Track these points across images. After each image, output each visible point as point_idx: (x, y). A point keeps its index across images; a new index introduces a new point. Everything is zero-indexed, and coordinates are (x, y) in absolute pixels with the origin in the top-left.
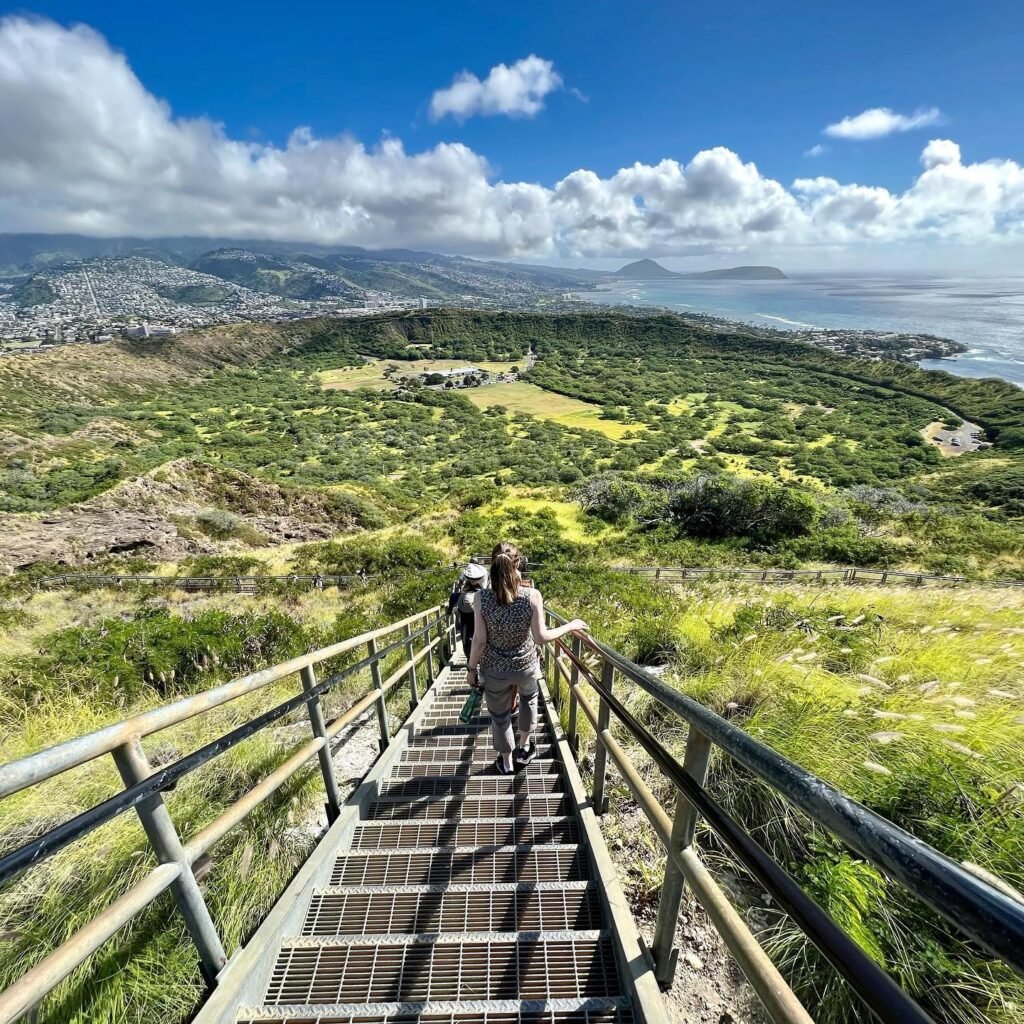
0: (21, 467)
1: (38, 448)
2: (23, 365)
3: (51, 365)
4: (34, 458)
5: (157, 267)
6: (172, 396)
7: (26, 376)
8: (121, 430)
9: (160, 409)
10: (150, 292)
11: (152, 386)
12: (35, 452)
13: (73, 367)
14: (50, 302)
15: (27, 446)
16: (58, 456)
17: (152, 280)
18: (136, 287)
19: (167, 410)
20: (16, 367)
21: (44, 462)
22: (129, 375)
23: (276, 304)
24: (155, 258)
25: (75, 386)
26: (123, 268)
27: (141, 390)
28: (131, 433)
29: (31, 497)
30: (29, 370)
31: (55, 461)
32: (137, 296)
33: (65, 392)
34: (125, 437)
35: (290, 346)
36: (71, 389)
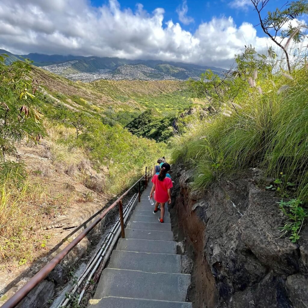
0: (111, 108)
1: (117, 104)
2: (114, 83)
3: (120, 84)
4: (115, 107)
5: (145, 67)
6: (148, 98)
7: (114, 86)
8: (137, 104)
9: (145, 101)
10: (142, 74)
11: (144, 94)
12: (115, 105)
13: (125, 86)
14: (120, 74)
15: (114, 103)
16: (121, 108)
17: (143, 70)
18: (139, 72)
19: (147, 102)
20: (112, 83)
21: (117, 109)
22: (138, 90)
23: (173, 79)
24: (144, 64)
25: (125, 91)
26: (137, 67)
27: (141, 95)
28: (139, 106)
29: (113, 119)
30: (115, 85)
31: (120, 109)
32: (138, 74)
33: (122, 92)
34: (137, 106)
35: (182, 89)
36: (124, 92)
